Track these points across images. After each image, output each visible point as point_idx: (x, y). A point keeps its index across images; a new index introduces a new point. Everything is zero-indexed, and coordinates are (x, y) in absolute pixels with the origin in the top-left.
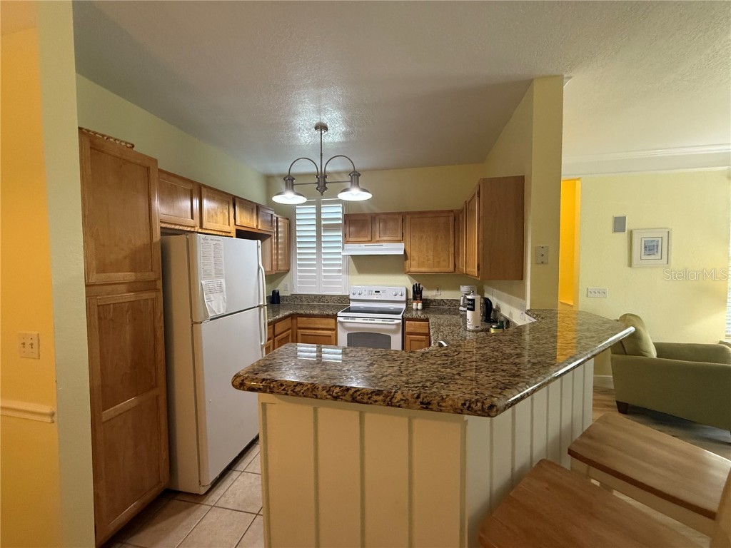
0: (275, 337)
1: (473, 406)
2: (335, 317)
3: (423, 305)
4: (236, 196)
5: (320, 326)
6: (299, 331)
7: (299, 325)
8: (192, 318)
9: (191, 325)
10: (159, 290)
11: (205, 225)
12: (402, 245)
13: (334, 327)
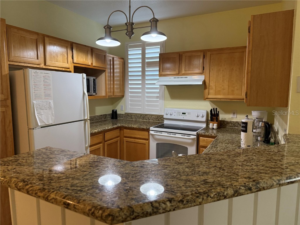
0: (105, 142)
1: (96, 212)
2: (148, 130)
3: (218, 126)
4: (73, 43)
5: (138, 136)
6: (125, 138)
7: (125, 135)
8: (28, 125)
9: (28, 130)
10: (8, 106)
11: (48, 63)
12: (202, 78)
13: (147, 137)
